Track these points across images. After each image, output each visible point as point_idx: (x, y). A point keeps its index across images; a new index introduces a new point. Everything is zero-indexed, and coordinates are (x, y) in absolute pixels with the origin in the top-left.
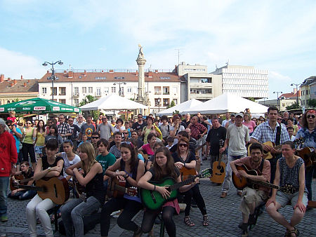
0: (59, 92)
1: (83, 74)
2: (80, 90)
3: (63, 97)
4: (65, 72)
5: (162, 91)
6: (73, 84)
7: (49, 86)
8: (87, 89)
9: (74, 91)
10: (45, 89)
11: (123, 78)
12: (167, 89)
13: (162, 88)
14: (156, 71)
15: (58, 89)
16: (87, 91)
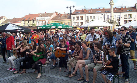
0: (80, 18)
1: (91, 10)
2: (89, 18)
3: (82, 21)
4: (83, 9)
5: (128, 17)
6: (86, 15)
7: (76, 16)
8: (92, 17)
9: (86, 18)
10: (74, 18)
11: (109, 11)
12: (130, 15)
13: (128, 15)
14: (125, 7)
15: (79, 17)
16: (92, 18)
